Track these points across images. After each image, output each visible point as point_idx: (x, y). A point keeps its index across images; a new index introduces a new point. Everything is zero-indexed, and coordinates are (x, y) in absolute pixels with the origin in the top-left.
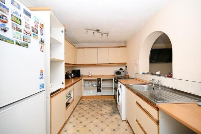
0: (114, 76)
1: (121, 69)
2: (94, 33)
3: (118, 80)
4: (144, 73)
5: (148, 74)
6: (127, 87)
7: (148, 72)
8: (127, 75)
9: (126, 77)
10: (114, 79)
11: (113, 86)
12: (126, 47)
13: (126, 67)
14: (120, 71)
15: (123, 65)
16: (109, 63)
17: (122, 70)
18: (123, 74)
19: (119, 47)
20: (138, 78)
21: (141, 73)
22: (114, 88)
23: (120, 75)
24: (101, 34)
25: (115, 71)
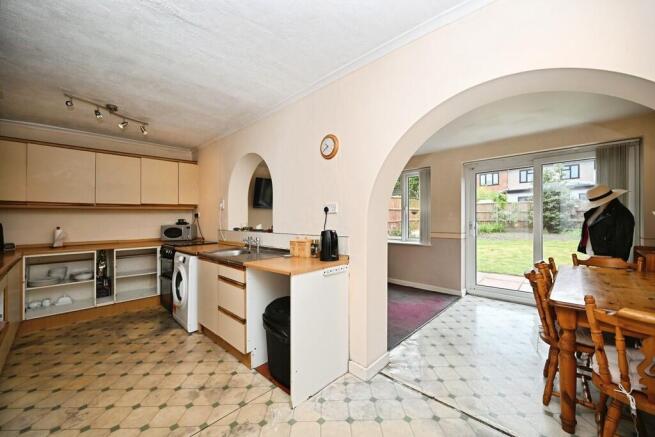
0: (159, 240)
1: (182, 222)
2: (97, 113)
3: (176, 248)
4: (236, 229)
5: (243, 229)
6: (202, 257)
7: (245, 224)
8: (199, 236)
9: (197, 241)
10: (159, 249)
11: (156, 270)
12: (195, 162)
13: (196, 216)
14: (179, 227)
15: (187, 211)
16: (143, 202)
17: (186, 223)
18: (187, 235)
19: (177, 161)
20: (225, 240)
21: (231, 228)
22: (159, 273)
23: (179, 238)
24: (122, 120)
25: (162, 227)
